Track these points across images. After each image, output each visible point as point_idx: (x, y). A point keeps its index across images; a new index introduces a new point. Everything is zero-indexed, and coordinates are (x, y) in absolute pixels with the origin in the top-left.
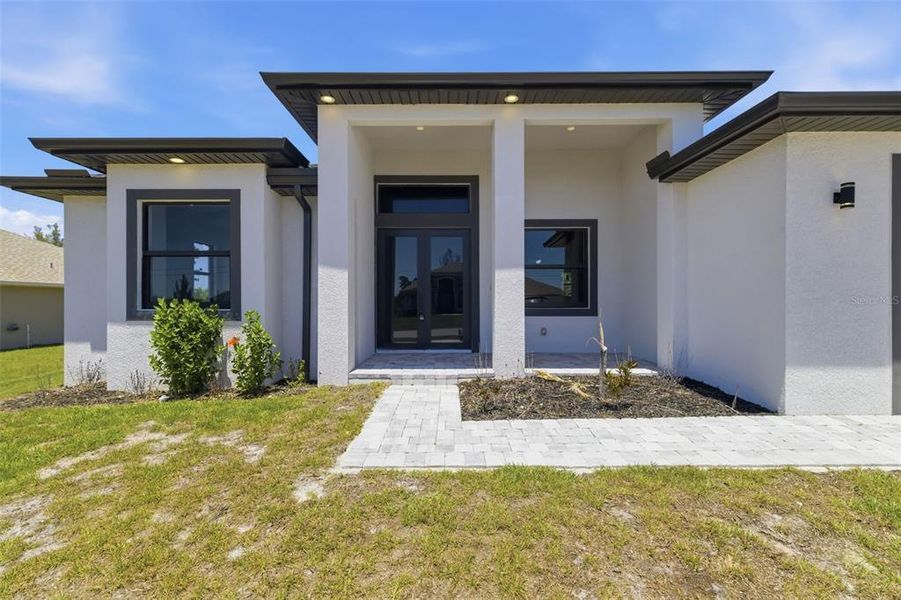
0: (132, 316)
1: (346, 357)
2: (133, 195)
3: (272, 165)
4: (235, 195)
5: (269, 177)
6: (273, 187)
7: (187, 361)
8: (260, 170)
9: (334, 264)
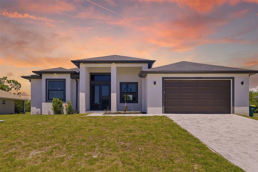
0: (46, 101)
1: (84, 109)
2: (47, 80)
3: (71, 74)
4: (65, 80)
5: (71, 76)
6: (71, 78)
7: (58, 108)
8: (69, 75)
9: (82, 92)
